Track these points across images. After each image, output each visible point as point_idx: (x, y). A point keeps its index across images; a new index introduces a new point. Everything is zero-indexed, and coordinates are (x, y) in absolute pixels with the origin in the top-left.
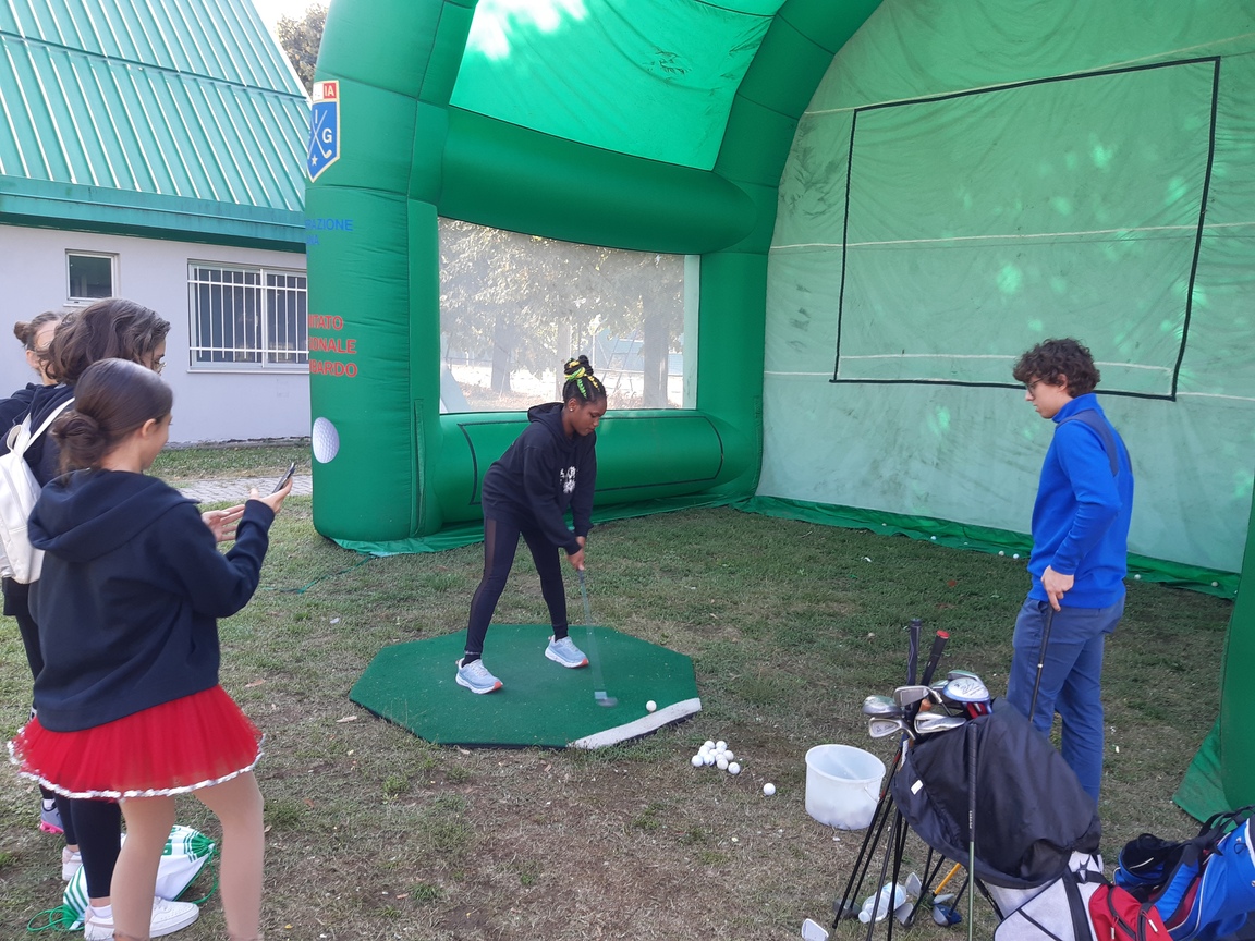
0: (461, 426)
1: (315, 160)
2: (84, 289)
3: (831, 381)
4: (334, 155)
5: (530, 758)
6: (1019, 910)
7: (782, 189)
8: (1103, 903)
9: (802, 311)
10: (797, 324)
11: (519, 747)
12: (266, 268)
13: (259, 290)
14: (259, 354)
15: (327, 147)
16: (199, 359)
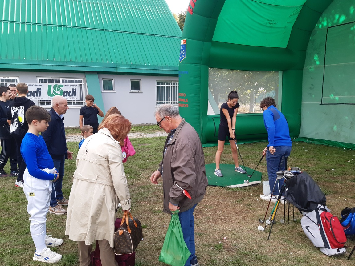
0: (212, 118)
1: (181, 58)
2: (134, 88)
3: (320, 104)
4: (185, 56)
5: (217, 188)
6: (305, 215)
7: (307, 51)
8: (324, 215)
9: (312, 85)
10: (311, 88)
11: (215, 186)
12: (173, 81)
13: (171, 86)
14: (171, 102)
15: (183, 55)
16: (158, 104)
